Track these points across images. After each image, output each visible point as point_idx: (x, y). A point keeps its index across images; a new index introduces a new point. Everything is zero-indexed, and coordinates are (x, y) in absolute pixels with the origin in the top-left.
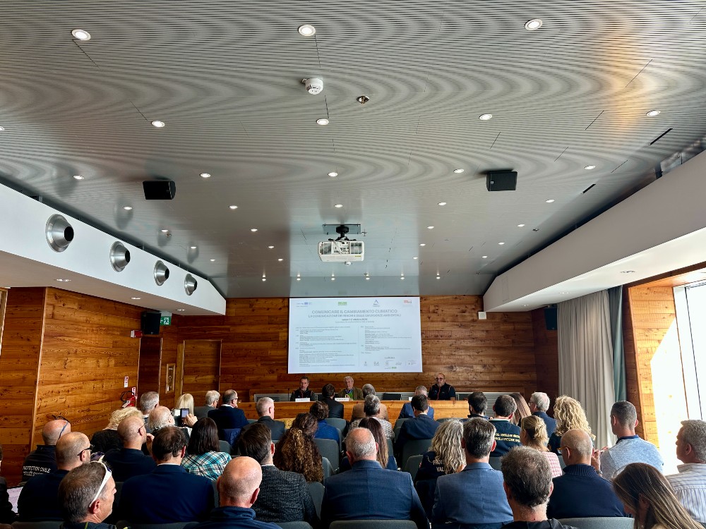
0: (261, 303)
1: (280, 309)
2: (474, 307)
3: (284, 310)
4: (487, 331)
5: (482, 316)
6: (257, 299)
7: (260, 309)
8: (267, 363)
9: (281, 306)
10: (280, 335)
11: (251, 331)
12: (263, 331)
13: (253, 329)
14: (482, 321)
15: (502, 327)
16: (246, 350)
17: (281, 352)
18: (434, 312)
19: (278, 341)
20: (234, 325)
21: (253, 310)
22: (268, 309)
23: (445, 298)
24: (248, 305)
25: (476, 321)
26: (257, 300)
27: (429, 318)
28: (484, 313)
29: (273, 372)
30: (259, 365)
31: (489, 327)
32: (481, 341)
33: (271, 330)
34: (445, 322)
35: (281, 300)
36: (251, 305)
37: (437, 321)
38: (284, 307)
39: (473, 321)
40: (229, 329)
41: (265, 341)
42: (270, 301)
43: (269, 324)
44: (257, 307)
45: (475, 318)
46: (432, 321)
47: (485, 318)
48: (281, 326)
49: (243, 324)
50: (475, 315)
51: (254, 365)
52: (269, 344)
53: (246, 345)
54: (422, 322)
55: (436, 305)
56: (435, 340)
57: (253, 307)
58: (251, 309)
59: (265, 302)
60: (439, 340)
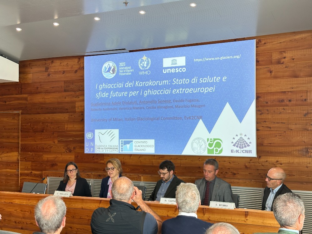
0: (56, 65)
1: (76, 71)
3: (80, 73)
6: (52, 59)
7: (55, 73)
8: (64, 139)
9: (76, 67)
10: (78, 104)
11: (48, 101)
12: (59, 100)
13: (49, 98)
16: (43, 123)
17: (77, 127)
18: (279, 62)
19: (75, 112)
20: (31, 93)
21: (49, 75)
22: (64, 72)
24: (44, 69)
26: (52, 62)
27: (271, 72)
29: (70, 151)
30: (56, 142)
33: (68, 99)
34: (296, 77)
35: (76, 60)
37: (283, 77)
38: (80, 68)
40: (26, 99)
41: (61, 113)
42: (65, 62)
43: (65, 91)
44: (53, 70)
46: (276, 77)
48: (77, 93)
49: (40, 93)
51: (51, 142)
52: (66, 116)
53: (42, 117)
55: (282, 50)
56: (278, 108)
57: (49, 70)
58: (47, 74)
59: (61, 63)
60: (285, 108)
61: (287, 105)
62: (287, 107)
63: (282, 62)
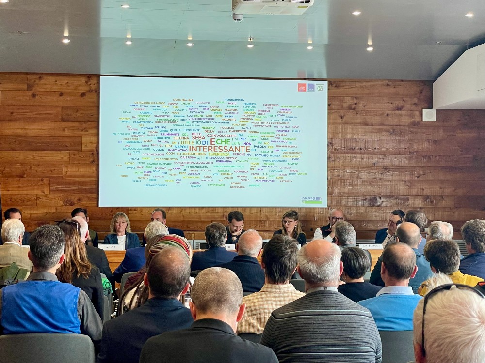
0: (48, 83)
1: (83, 95)
2: (416, 101)
3: (90, 98)
4: (435, 142)
5: (429, 116)
6: (41, 75)
7: (47, 93)
8: (60, 187)
9: (84, 89)
10: (84, 140)
11: (31, 133)
12: (53, 133)
13: (35, 129)
14: (429, 125)
15: (460, 135)
16: (22, 164)
18: (350, 108)
19: (80, 150)
21: (34, 96)
22: (61, 94)
23: (369, 84)
24: (25, 86)
25: (418, 124)
26: (40, 78)
27: (342, 117)
28: (433, 112)
29: (72, 205)
30: (47, 191)
31: (439, 135)
32: (425, 157)
33: (67, 132)
34: (367, 125)
35: (84, 80)
36: (30, 87)
37: (354, 124)
38: (90, 91)
39: (415, 124)
42: (64, 81)
43: (63, 120)
44: (41, 90)
45: (417, 120)
46: (347, 124)
47: (433, 119)
48: (84, 126)
49: (15, 120)
50: (417, 113)
52: (65, 156)
53: (22, 156)
54: (330, 124)
55: (354, 96)
56: (349, 155)
57: (34, 89)
58: (30, 93)
59: (56, 81)
60: (356, 155)
61: (357, 154)
62: (358, 155)
63: (353, 108)
